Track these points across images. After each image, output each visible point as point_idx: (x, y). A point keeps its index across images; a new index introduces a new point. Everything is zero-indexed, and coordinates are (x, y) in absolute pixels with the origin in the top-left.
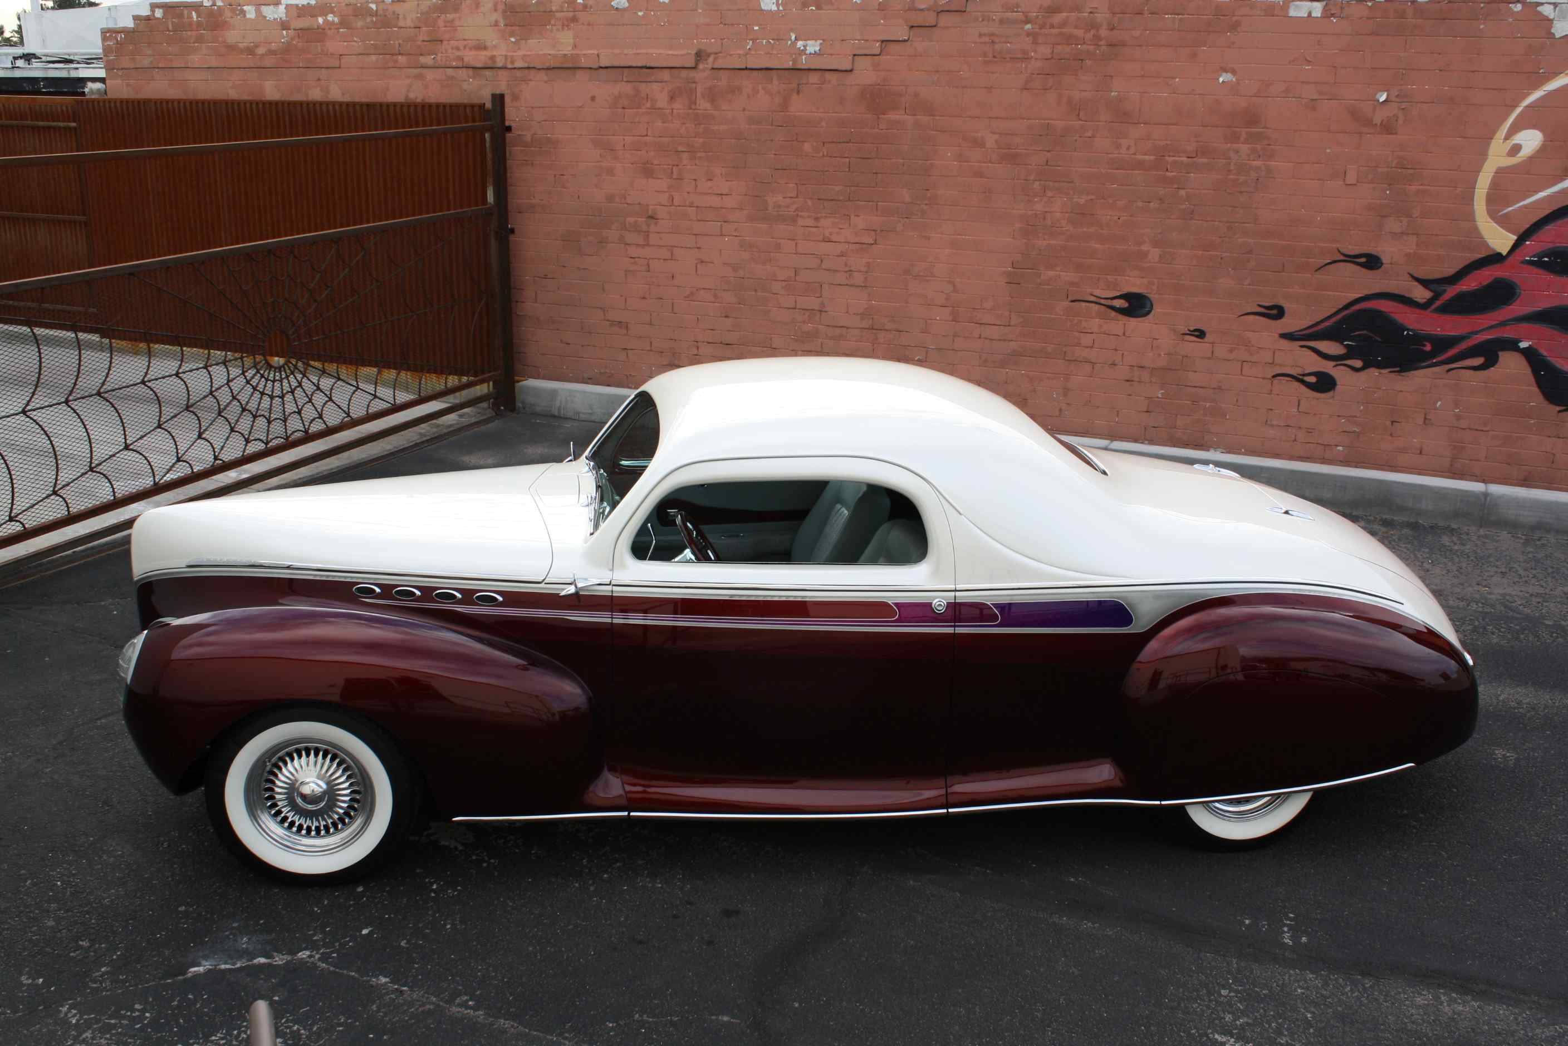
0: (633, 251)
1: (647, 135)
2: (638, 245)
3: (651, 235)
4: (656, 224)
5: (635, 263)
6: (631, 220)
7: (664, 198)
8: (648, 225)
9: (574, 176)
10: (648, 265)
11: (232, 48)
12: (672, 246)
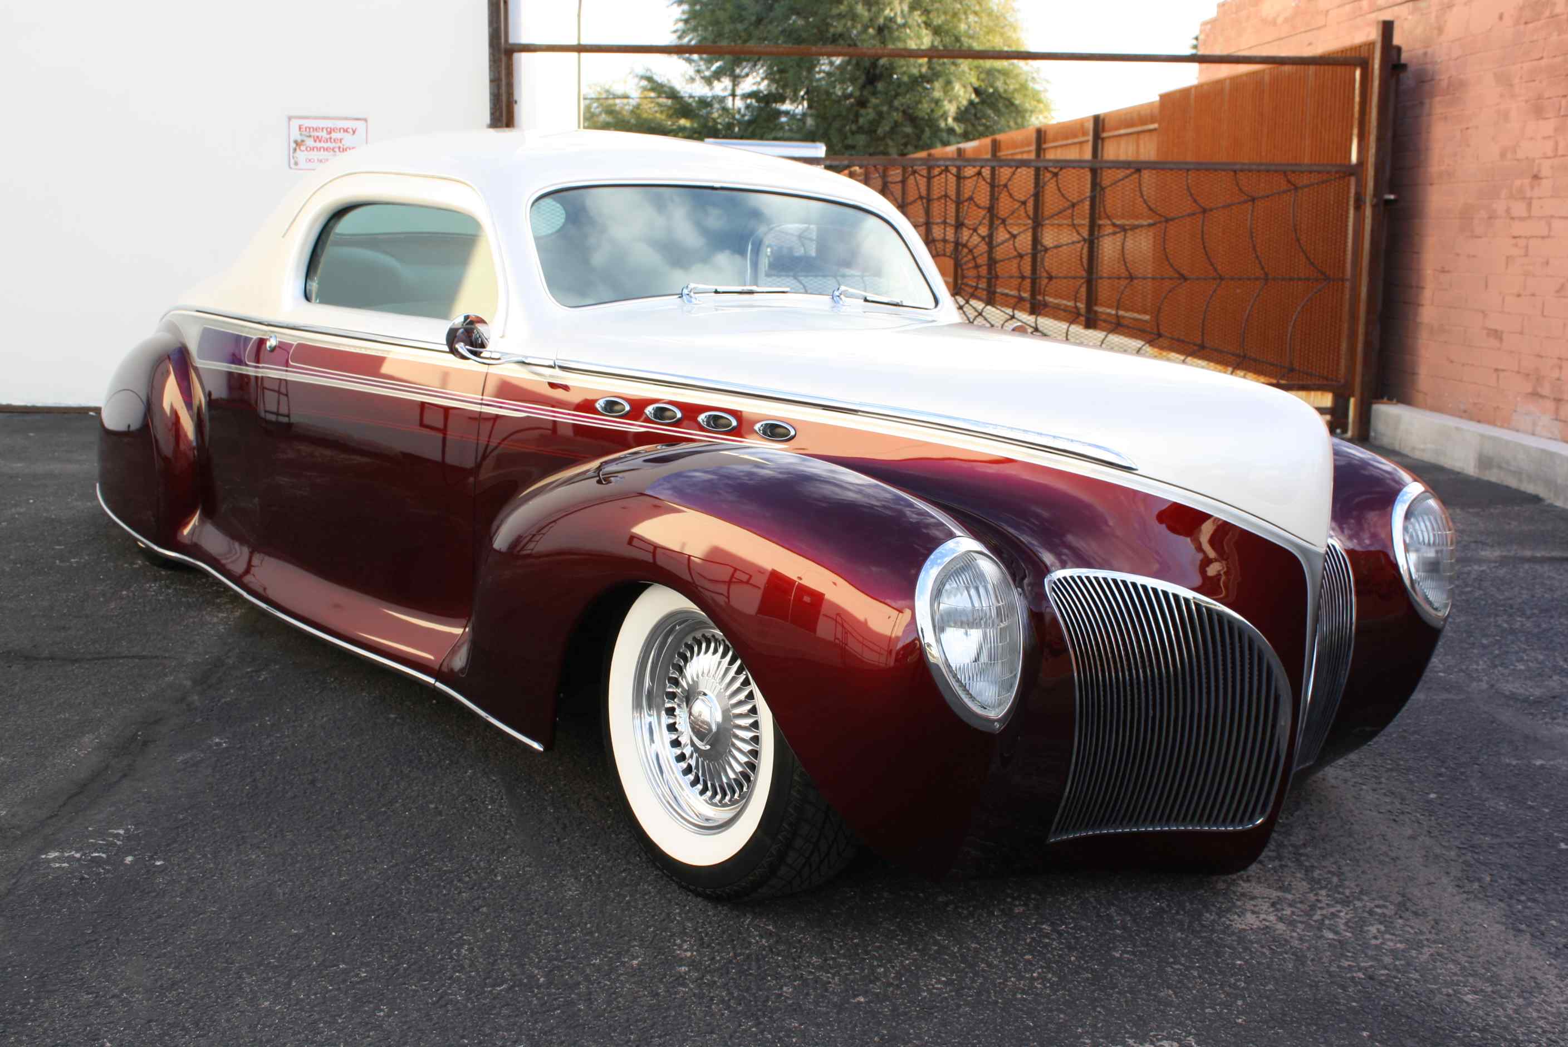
0: (1518, 228)
1: (1542, 58)
2: (1522, 219)
3: (1535, 202)
4: (1539, 185)
5: (1516, 245)
6: (1518, 183)
7: (1548, 147)
8: (1532, 187)
9: (1477, 127)
10: (1527, 247)
11: (1264, 21)
12: (1552, 217)
